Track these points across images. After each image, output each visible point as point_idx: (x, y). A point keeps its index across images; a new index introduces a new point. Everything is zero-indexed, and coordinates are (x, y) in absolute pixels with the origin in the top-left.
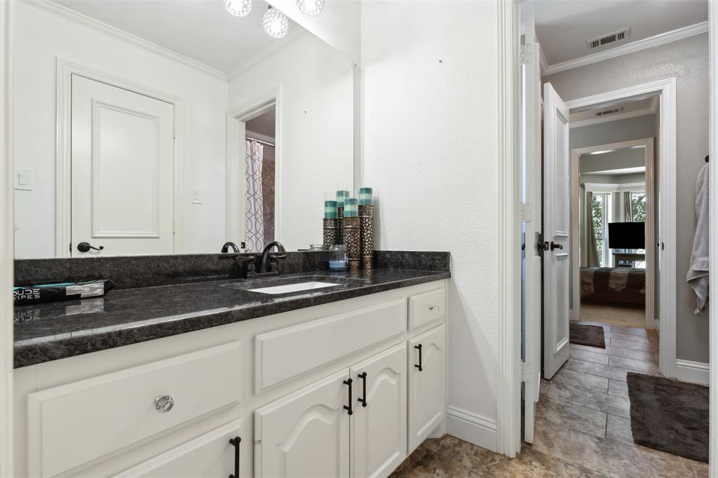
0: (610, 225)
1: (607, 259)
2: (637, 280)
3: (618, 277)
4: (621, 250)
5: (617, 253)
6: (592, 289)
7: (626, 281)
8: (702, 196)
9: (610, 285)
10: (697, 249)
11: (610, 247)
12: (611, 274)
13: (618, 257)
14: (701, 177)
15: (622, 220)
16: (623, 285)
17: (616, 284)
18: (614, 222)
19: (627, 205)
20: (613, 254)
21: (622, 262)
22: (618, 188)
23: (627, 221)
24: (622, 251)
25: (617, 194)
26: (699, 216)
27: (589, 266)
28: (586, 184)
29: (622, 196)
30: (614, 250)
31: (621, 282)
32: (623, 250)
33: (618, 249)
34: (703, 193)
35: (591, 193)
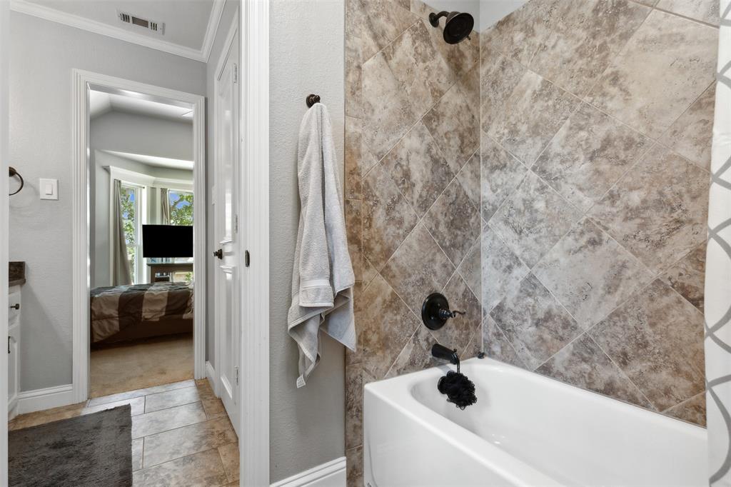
0: (144, 226)
1: (141, 272)
2: (180, 301)
3: (154, 301)
4: (157, 259)
5: (153, 263)
6: (116, 323)
7: (165, 304)
8: (309, 163)
9: (143, 314)
10: (305, 264)
11: (144, 256)
12: (146, 297)
13: (154, 268)
14: (305, 128)
15: (158, 222)
16: (161, 311)
17: (151, 311)
18: (150, 224)
19: (164, 204)
20: (148, 265)
21: (159, 274)
22: (155, 182)
23: (164, 224)
24: (158, 261)
25: (153, 189)
26: (306, 199)
27: (116, 284)
28: (111, 167)
29: (158, 193)
30: (149, 259)
31: (159, 308)
32: (160, 259)
33: (154, 259)
34: (310, 157)
35: (120, 182)
